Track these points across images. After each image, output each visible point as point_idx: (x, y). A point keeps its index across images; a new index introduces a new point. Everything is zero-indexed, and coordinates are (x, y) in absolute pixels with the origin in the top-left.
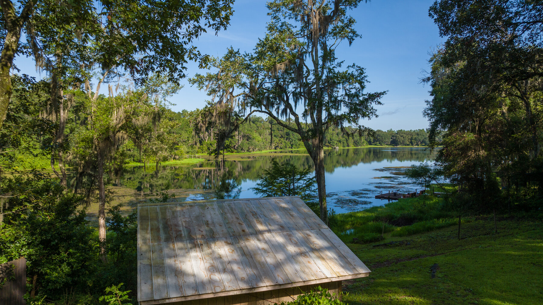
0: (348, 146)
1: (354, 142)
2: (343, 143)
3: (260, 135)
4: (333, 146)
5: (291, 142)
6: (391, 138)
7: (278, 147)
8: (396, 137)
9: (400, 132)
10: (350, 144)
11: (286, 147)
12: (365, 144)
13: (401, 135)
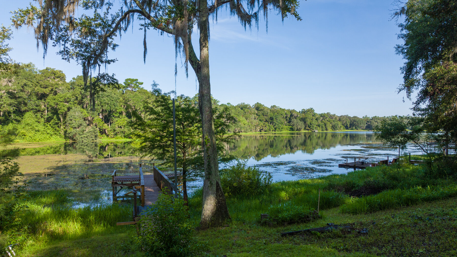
0: (327, 130)
1: (332, 127)
2: (322, 127)
3: (247, 119)
4: (313, 129)
5: (274, 126)
6: (367, 124)
7: (262, 130)
8: (371, 122)
9: (375, 118)
10: (328, 128)
11: (270, 130)
12: (342, 128)
13: (375, 120)
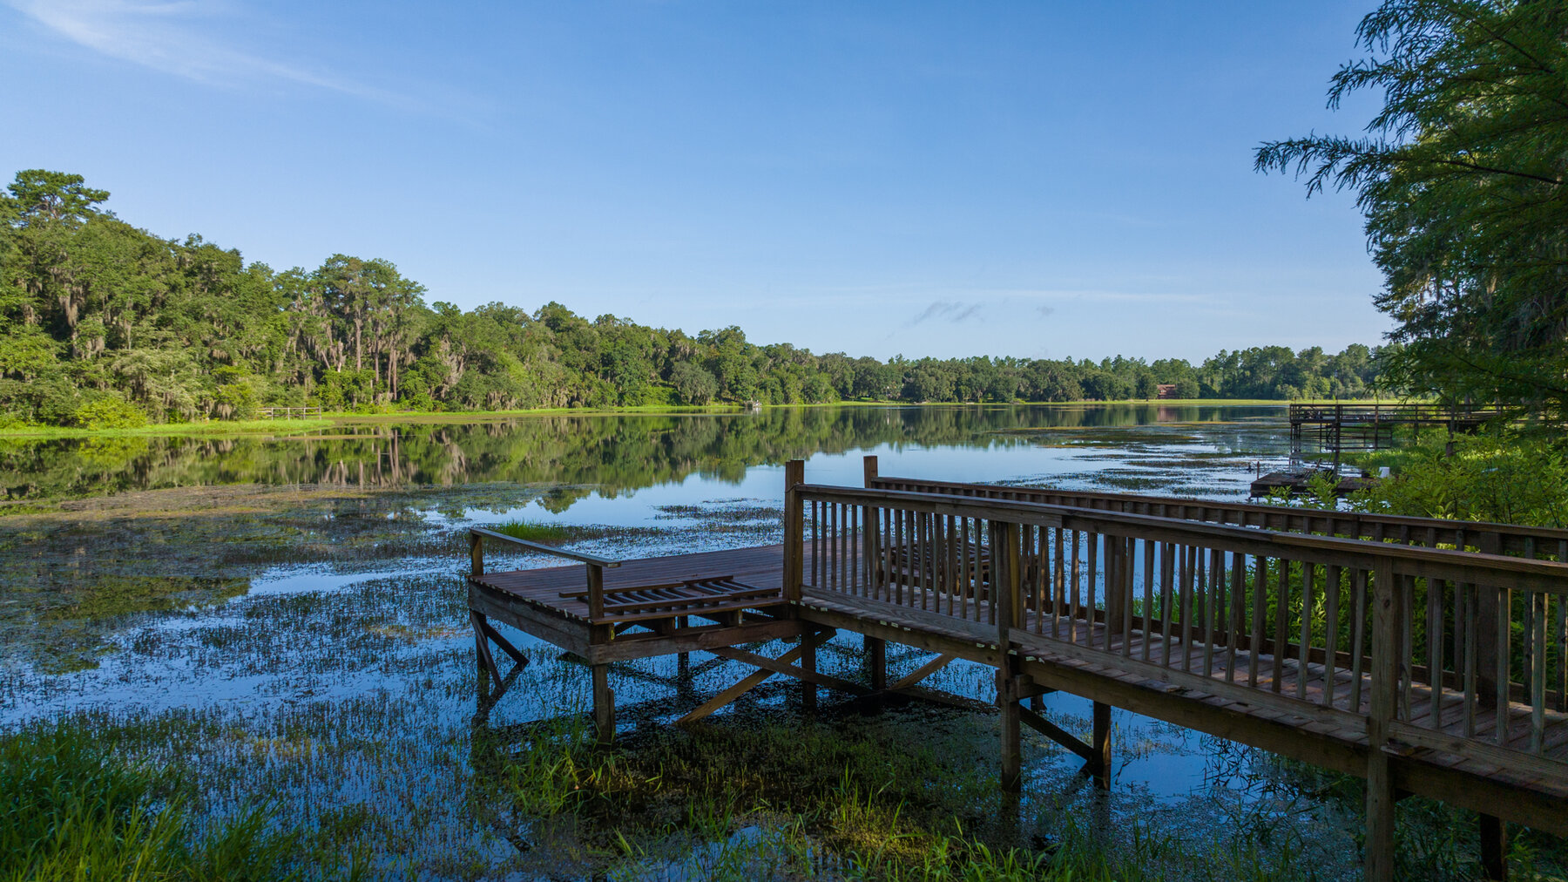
0: (787, 400)
1: (803, 390)
2: (773, 391)
3: (523, 360)
4: (745, 399)
5: (618, 385)
6: (903, 381)
7: (578, 399)
8: (916, 376)
9: (925, 364)
10: (792, 395)
11: (603, 400)
12: (831, 396)
13: (929, 371)
